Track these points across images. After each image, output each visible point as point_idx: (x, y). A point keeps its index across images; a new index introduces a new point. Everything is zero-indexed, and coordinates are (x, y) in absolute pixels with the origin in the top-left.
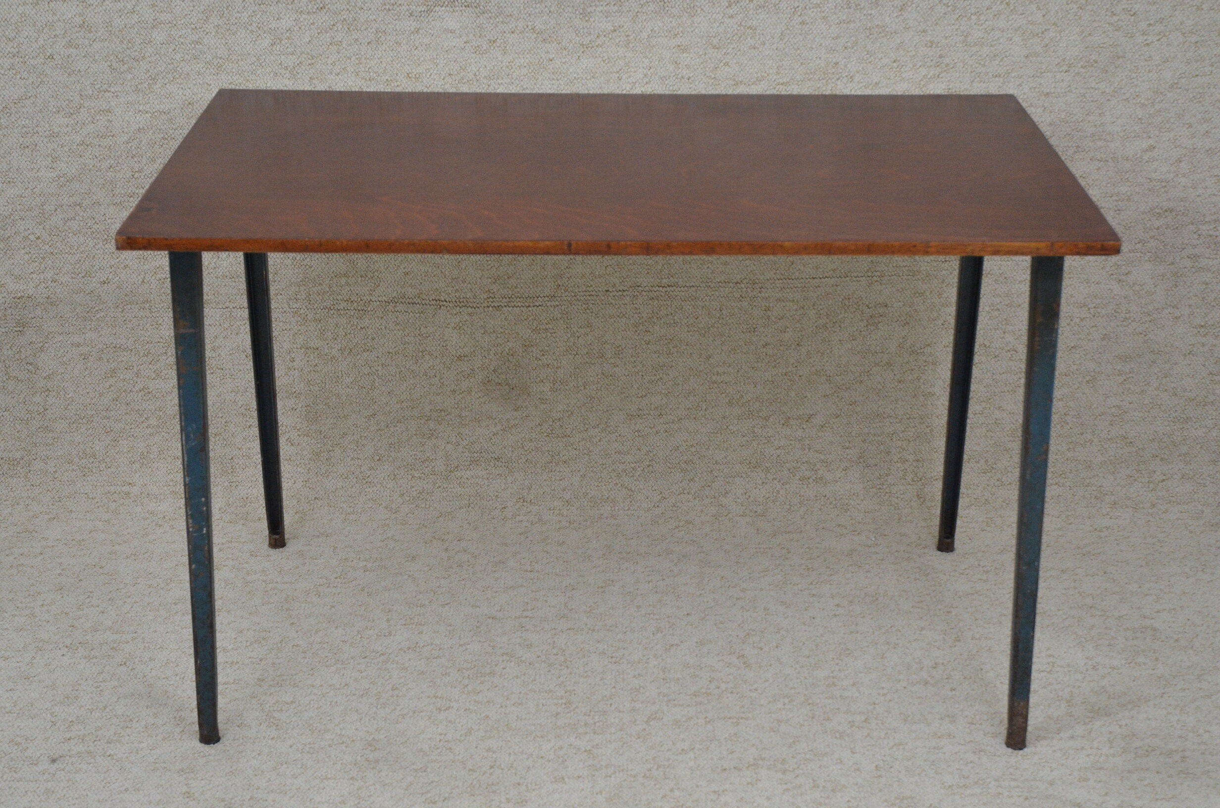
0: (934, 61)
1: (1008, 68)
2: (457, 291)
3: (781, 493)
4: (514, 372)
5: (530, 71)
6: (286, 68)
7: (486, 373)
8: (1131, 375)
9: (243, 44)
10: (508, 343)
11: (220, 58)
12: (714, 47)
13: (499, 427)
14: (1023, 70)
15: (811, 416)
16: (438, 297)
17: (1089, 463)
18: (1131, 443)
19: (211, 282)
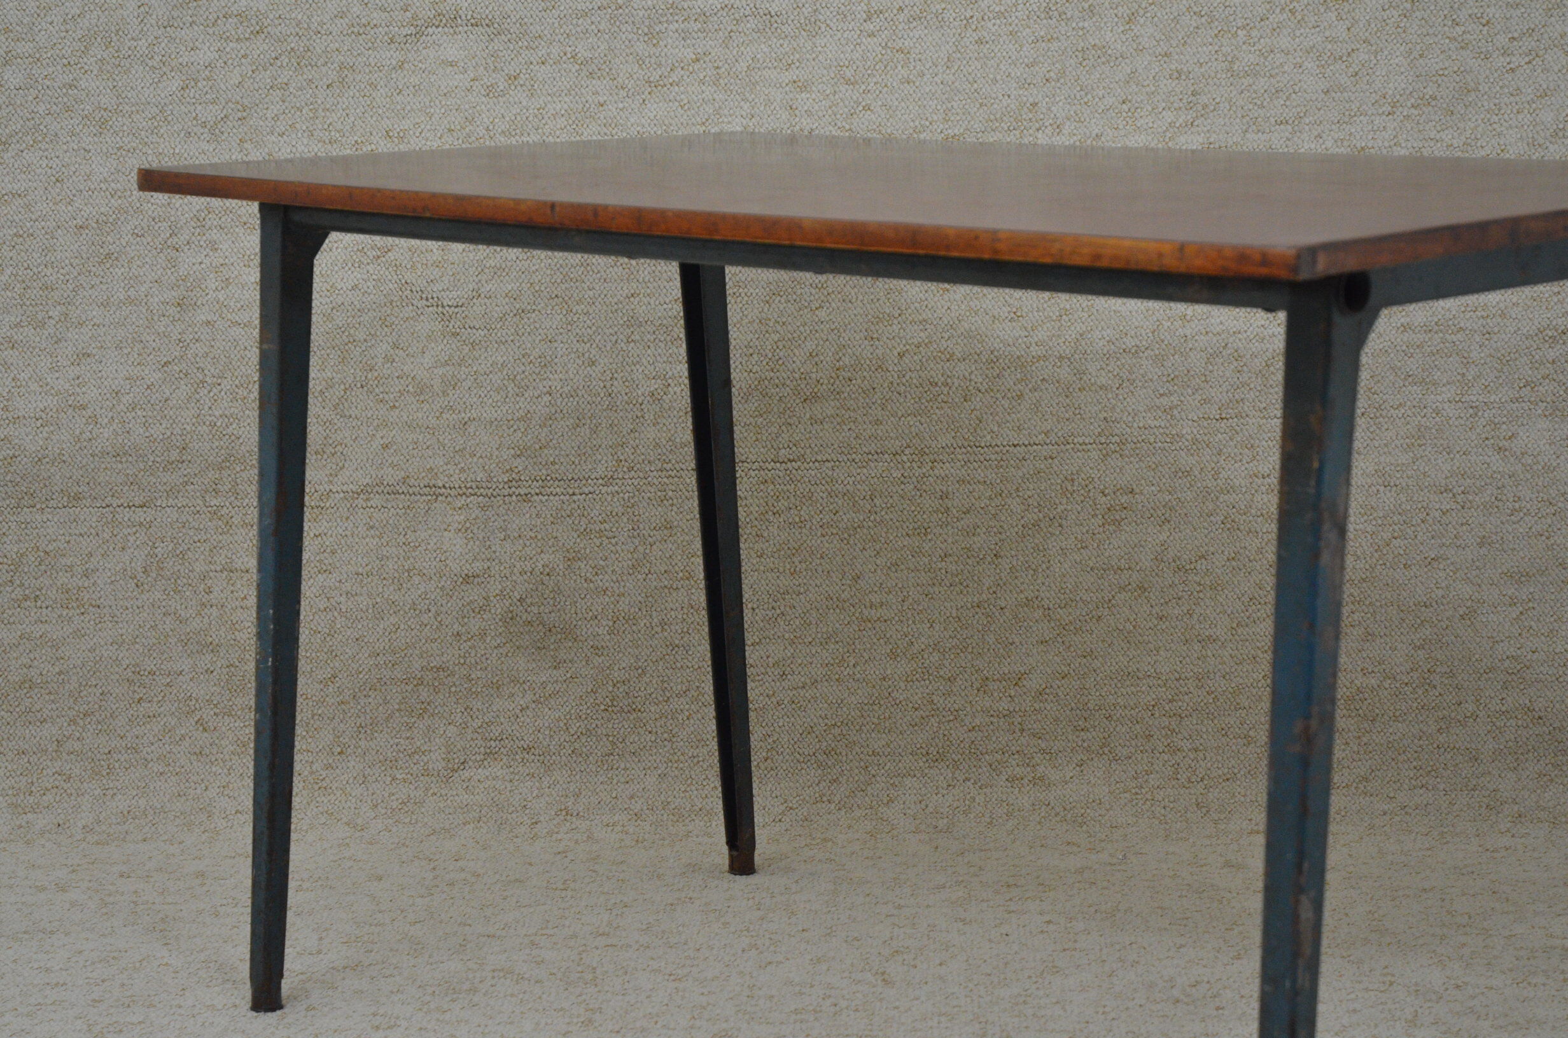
0: (1184, 101)
1: (1299, 110)
2: (462, 470)
3: (977, 800)
4: (551, 602)
5: (571, 122)
6: (204, 125)
7: (507, 604)
8: (1531, 605)
9: (139, 88)
10: (542, 555)
11: (105, 110)
12: (848, 82)
13: (529, 696)
14: (1322, 112)
15: (1021, 677)
16: (433, 482)
17: (1474, 752)
18: (1540, 718)
19: (84, 462)
